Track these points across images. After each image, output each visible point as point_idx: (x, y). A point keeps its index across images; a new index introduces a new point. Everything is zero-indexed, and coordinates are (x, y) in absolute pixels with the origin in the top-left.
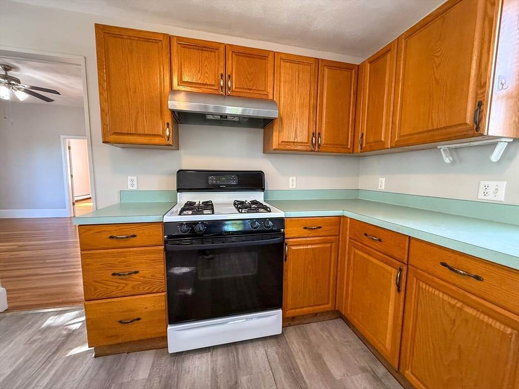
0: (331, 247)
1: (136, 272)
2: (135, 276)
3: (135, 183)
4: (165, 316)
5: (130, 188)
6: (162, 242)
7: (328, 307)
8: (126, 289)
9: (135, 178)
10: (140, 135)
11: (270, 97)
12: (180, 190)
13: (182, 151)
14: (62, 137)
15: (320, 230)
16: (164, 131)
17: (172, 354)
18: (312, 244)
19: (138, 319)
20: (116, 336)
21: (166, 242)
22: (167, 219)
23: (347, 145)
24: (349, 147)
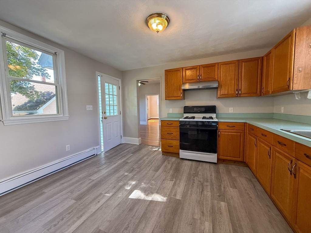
0: (240, 135)
1: (172, 134)
2: (172, 135)
3: (172, 111)
4: (179, 147)
5: (170, 112)
6: (179, 126)
7: (240, 159)
8: (170, 137)
9: (172, 109)
10: (174, 97)
11: (217, 79)
12: (184, 113)
13: (185, 100)
14: (146, 95)
15: (234, 127)
16: (180, 95)
17: (181, 158)
18: (231, 133)
19: (172, 146)
20: (167, 150)
21: (180, 126)
22: (180, 120)
23: (257, 92)
24: (258, 93)
